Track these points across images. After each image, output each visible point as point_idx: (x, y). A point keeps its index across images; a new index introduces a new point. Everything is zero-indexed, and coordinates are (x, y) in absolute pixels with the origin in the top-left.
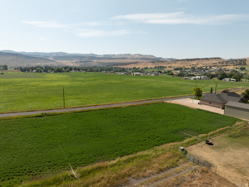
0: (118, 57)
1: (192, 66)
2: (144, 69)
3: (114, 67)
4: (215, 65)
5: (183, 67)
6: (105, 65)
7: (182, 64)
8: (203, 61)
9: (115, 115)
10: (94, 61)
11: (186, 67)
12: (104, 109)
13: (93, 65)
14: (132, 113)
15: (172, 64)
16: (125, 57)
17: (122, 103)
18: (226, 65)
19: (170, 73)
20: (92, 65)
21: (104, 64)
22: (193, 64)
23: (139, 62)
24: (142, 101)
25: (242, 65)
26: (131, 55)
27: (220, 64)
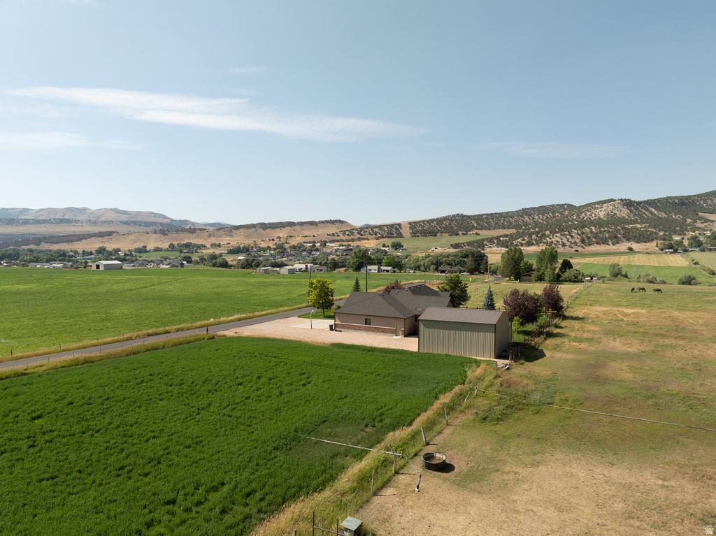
0: (40, 218)
1: (277, 241)
2: (133, 253)
3: (26, 247)
4: (333, 238)
5: (252, 245)
7: (248, 236)
8: (304, 230)
11: (262, 246)
14: (82, 390)
15: (221, 236)
16: (66, 217)
18: (359, 238)
19: (219, 260)
22: (279, 238)
23: (117, 233)
24: (130, 339)
25: (393, 237)
26: (89, 212)
27: (346, 236)
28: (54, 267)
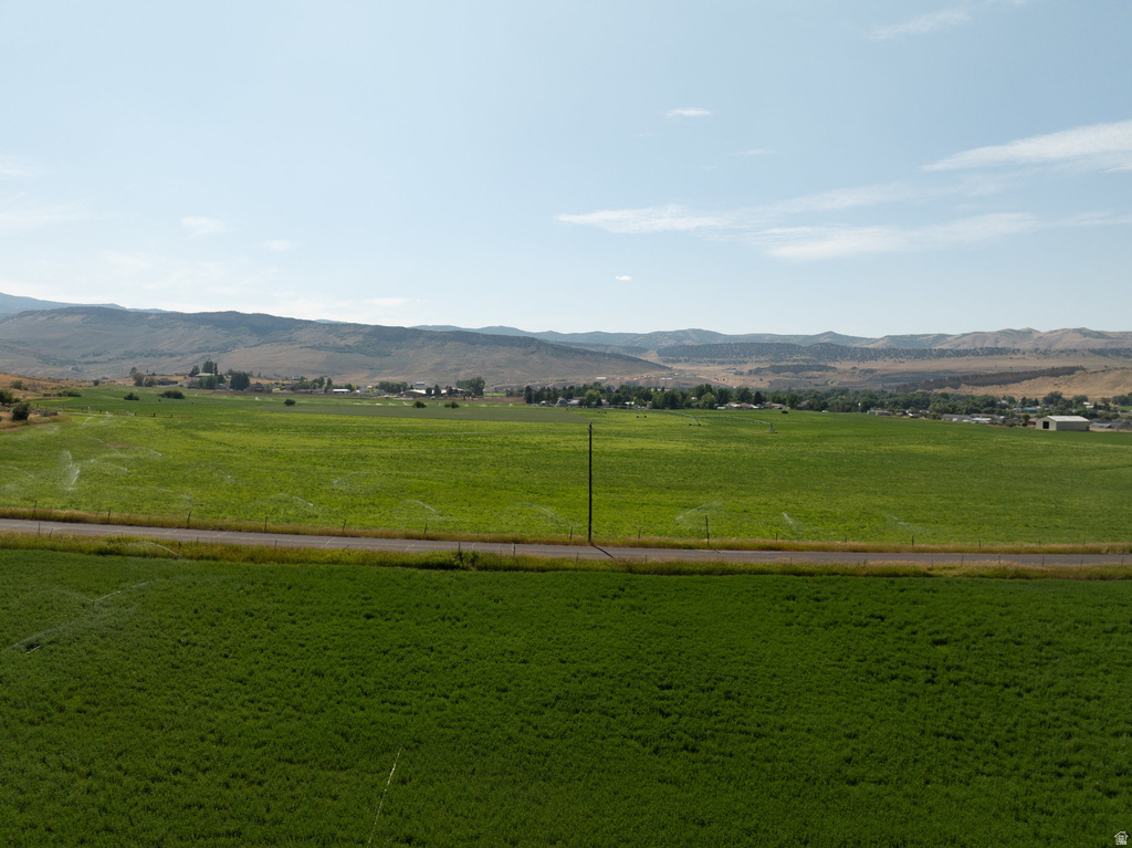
0: (961, 348)
2: (1111, 405)
3: (940, 391)
6: (893, 384)
9: (878, 613)
10: (837, 365)
12: (811, 574)
13: (835, 385)
14: (1008, 618)
16: (999, 345)
17: (946, 551)
20: (826, 383)
21: (885, 377)
23: (1084, 369)
24: (1097, 552)
26: (1036, 336)
28: (977, 422)
